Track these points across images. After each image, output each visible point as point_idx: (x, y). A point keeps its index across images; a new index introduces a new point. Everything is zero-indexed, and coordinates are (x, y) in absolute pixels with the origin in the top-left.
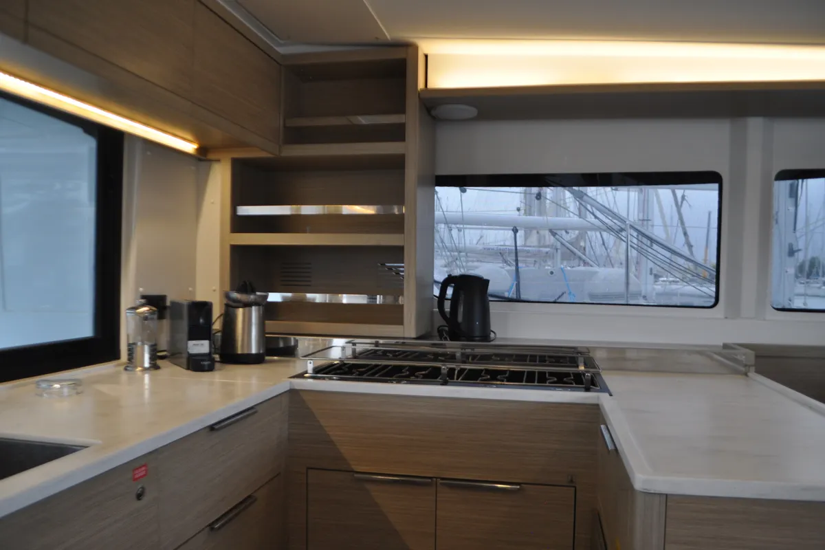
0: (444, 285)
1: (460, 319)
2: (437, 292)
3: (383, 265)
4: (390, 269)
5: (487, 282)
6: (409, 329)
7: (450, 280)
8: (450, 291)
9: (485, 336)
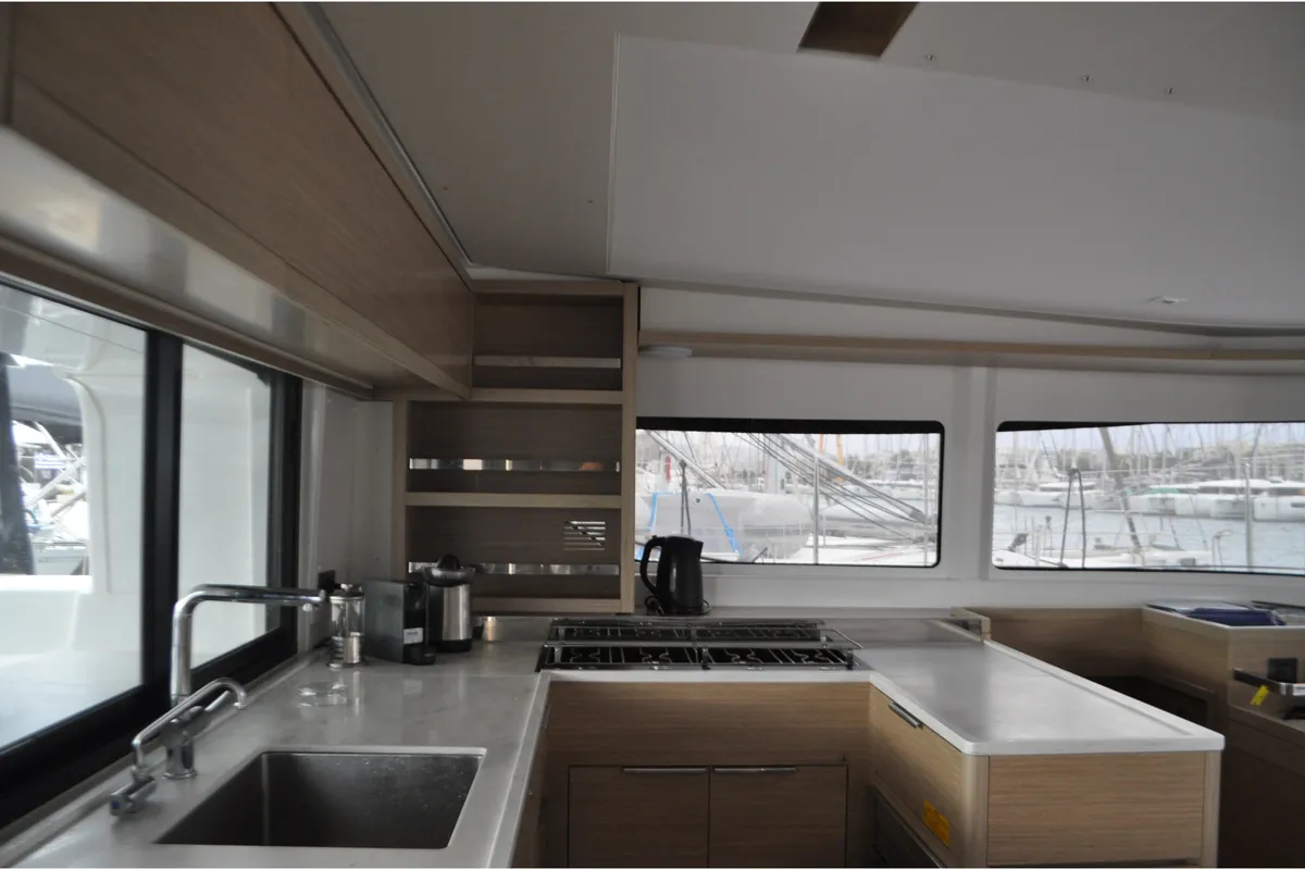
0: (649, 547)
1: (673, 587)
2: (638, 554)
3: (568, 523)
4: (576, 527)
5: (699, 545)
6: (626, 603)
7: (654, 542)
8: (655, 556)
9: (698, 609)
